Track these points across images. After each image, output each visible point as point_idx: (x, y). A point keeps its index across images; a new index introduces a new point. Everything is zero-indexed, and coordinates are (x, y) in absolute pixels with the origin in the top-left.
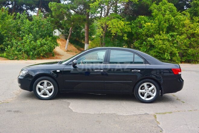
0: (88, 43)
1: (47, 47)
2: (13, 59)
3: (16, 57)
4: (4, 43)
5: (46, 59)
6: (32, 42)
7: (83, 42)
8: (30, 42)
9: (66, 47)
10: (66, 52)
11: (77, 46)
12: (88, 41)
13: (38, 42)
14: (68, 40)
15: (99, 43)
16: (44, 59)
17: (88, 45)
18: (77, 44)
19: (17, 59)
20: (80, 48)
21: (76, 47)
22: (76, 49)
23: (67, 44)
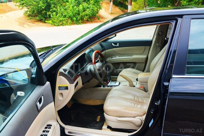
0: (131, 5)
1: (89, 12)
2: (59, 26)
3: (61, 23)
4: (51, 10)
5: (90, 23)
6: (74, 7)
7: (127, 4)
8: (73, 7)
9: (110, 10)
10: (110, 15)
11: (122, 9)
12: (131, 2)
13: (81, 7)
14: (112, 3)
15: (142, 4)
16: (88, 23)
17: (131, 6)
18: (122, 7)
19: (62, 25)
20: (124, 10)
21: (120, 9)
22: (120, 11)
23: (111, 6)
